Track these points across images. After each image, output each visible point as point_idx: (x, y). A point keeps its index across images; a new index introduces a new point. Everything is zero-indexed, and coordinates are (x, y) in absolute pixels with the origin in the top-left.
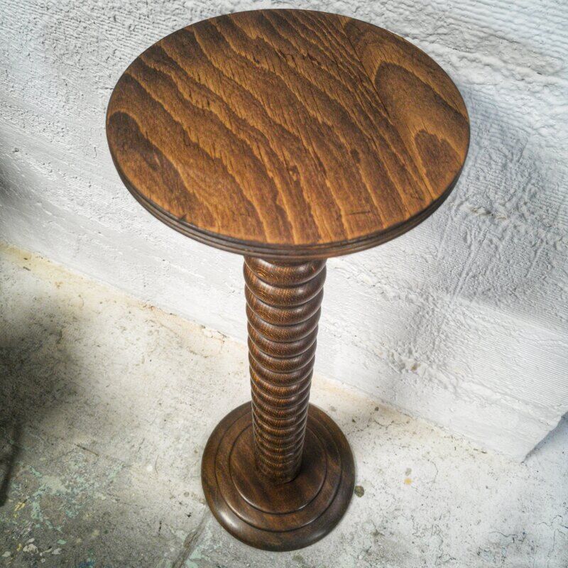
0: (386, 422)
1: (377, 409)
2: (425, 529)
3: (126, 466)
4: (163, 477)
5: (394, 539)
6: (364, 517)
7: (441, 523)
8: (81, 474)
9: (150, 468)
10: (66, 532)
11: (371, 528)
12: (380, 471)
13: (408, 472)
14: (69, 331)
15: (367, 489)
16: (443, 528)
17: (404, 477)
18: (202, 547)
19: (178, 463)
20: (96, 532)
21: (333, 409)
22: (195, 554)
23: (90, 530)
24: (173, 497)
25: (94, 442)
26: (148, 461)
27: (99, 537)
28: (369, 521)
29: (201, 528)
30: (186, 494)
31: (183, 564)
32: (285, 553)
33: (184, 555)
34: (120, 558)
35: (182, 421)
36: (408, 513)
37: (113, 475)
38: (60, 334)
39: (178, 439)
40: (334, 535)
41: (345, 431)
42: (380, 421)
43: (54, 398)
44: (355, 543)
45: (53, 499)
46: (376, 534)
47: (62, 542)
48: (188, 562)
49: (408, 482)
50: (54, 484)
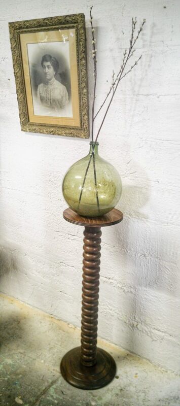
0: (131, 359)
1: (128, 355)
2: (140, 391)
3: (34, 360)
4: (46, 364)
5: (128, 392)
6: (118, 385)
7: (146, 390)
8: (19, 360)
9: (42, 361)
10: (10, 374)
11: (120, 388)
12: (126, 373)
13: (136, 374)
14: (22, 321)
15: (120, 377)
16: (147, 392)
17: (134, 375)
18: (57, 385)
19: (52, 361)
20: (21, 376)
21: (111, 353)
22: (54, 386)
23: (18, 374)
24: (49, 370)
25: (25, 352)
26: (42, 359)
27: (22, 377)
28: (119, 386)
29: (57, 380)
30: (54, 370)
31: (49, 388)
32: (86, 391)
33: (50, 386)
34: (28, 384)
35: (56, 350)
36: (134, 385)
37: (29, 361)
38: (19, 322)
39: (54, 354)
40: (105, 388)
41: (115, 359)
42: (128, 358)
43: (14, 338)
44: (113, 391)
45: (8, 365)
46: (121, 390)
47: (9, 377)
48: (51, 388)
49: (136, 377)
50: (9, 361)
